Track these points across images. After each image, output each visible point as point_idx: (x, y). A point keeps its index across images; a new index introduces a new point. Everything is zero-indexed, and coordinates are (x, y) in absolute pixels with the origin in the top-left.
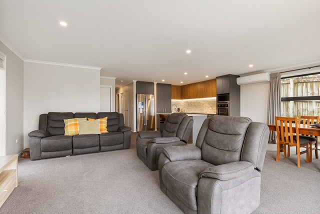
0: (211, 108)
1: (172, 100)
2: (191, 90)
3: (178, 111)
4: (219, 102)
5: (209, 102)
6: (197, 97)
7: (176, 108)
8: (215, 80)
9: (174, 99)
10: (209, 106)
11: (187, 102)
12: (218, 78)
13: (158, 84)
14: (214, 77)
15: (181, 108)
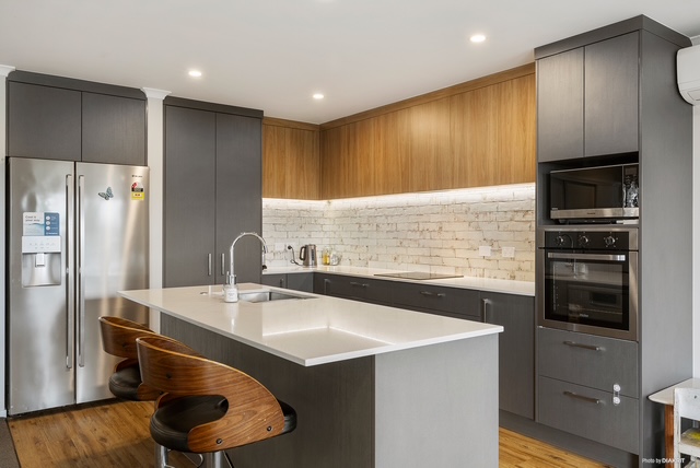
0: (485, 250)
1: (267, 202)
2: (374, 151)
3: (305, 259)
4: (556, 214)
5: (475, 216)
6: (406, 188)
7: (297, 248)
8: (525, 73)
9: (282, 195)
10: (477, 236)
11: (353, 213)
12: (544, 51)
13: (171, 104)
14: (516, 52)
15: (321, 244)
